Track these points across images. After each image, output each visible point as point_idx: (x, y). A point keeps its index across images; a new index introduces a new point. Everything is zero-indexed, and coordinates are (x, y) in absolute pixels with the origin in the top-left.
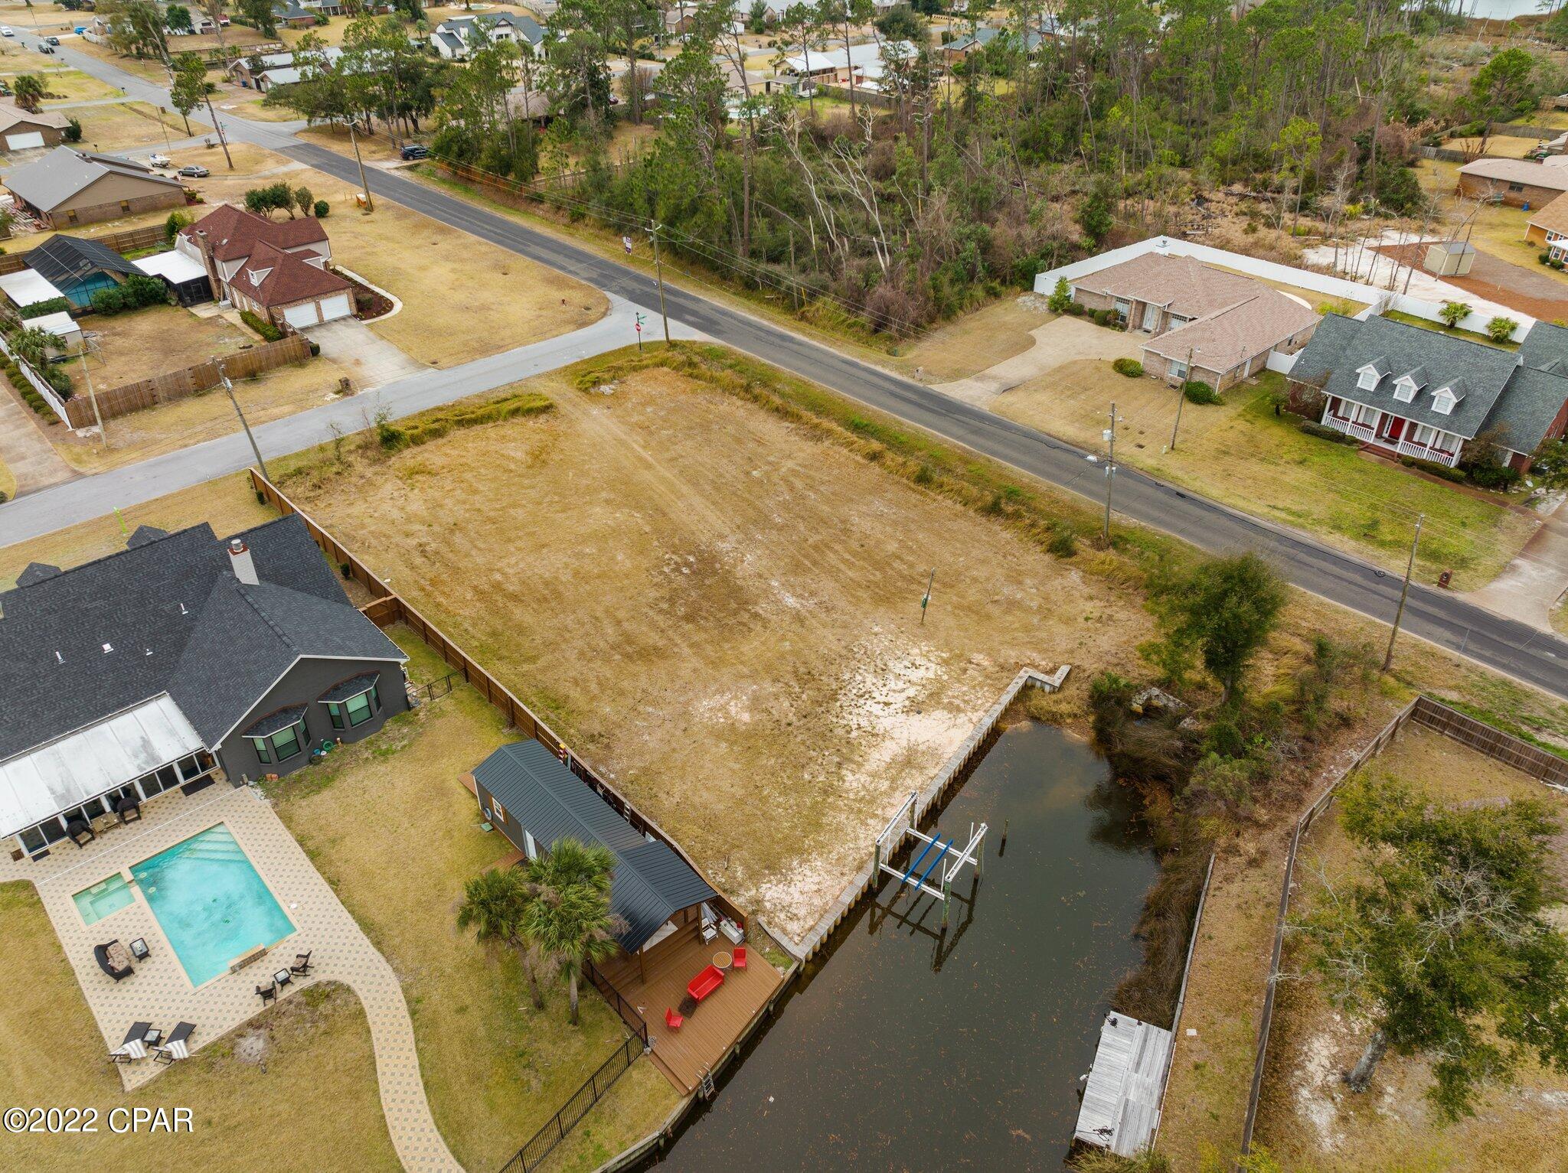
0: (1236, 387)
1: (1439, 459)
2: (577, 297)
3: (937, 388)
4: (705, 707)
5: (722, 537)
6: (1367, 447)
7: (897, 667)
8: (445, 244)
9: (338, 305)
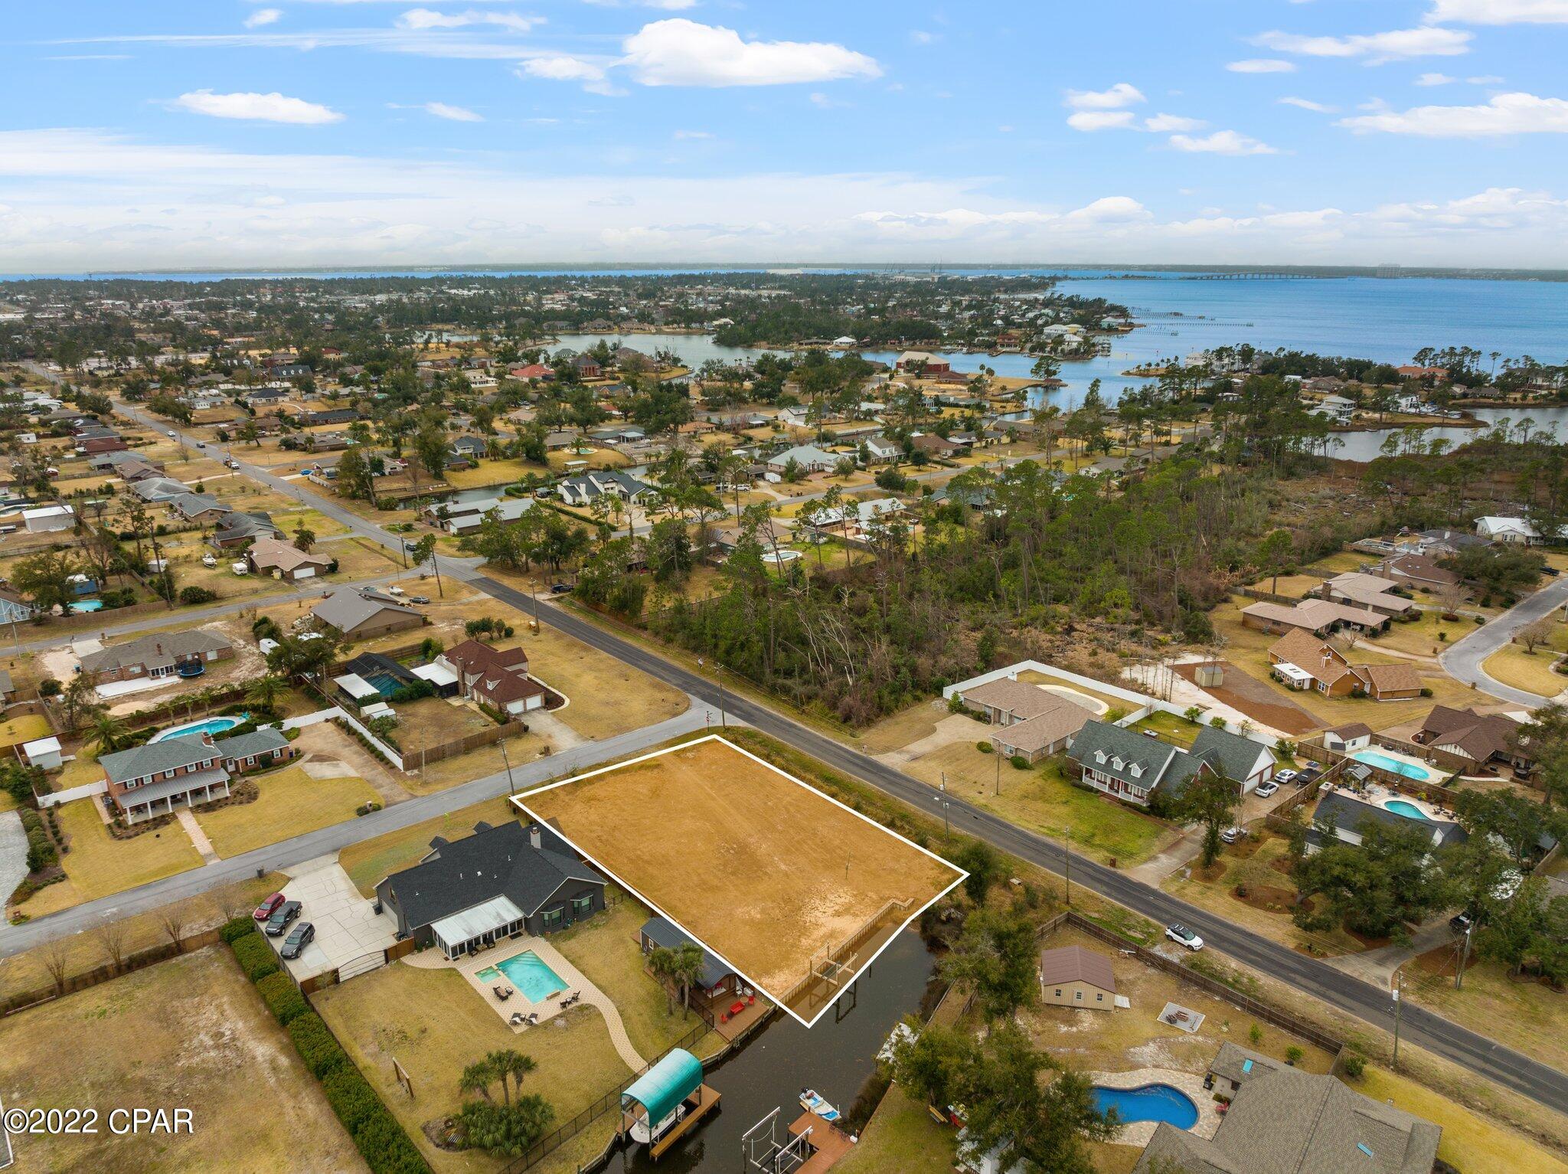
0: (1043, 758)
1: (1138, 801)
2: (671, 697)
3: (874, 757)
4: (740, 912)
5: (750, 836)
6: (1104, 794)
7: (832, 897)
8: (589, 659)
9: (535, 701)
